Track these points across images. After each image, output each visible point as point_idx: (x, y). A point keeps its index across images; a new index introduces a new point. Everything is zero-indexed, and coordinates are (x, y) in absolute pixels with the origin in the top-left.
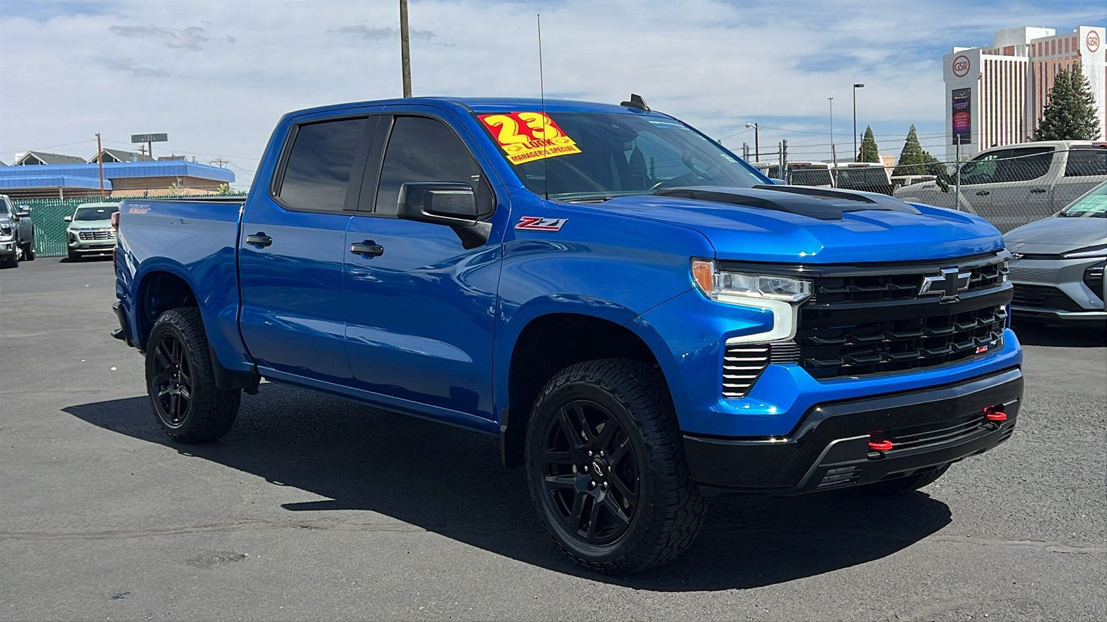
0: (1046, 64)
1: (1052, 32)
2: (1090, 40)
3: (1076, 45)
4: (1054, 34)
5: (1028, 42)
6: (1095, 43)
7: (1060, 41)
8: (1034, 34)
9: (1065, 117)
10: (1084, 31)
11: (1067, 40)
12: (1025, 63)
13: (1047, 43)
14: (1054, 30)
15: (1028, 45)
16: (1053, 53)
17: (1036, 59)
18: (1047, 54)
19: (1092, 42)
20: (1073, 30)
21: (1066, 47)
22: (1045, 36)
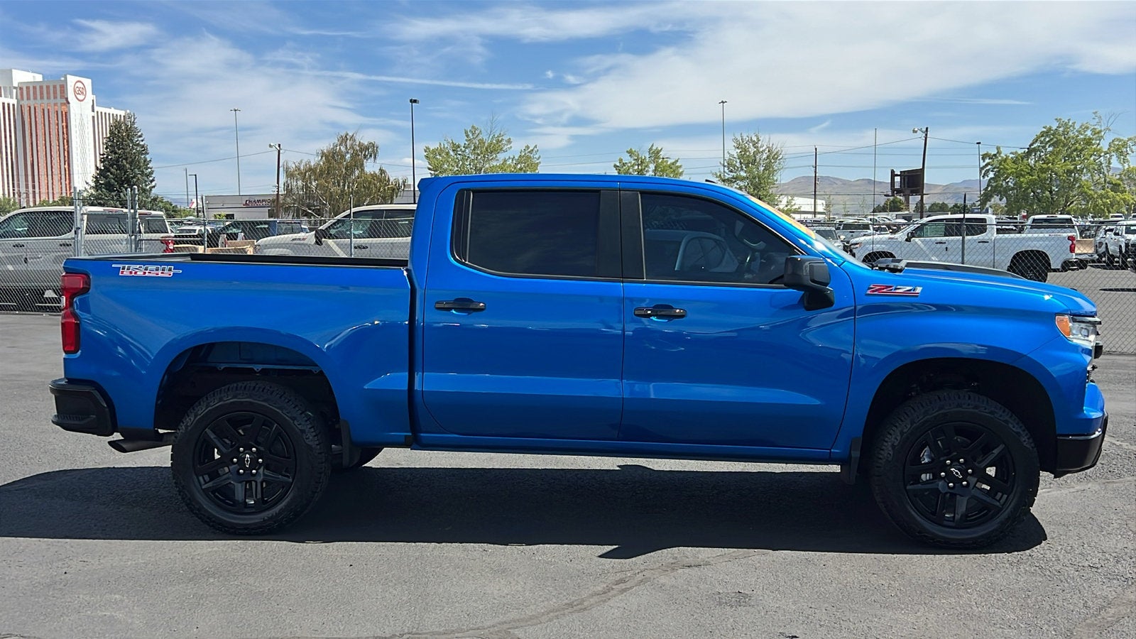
0: (35, 108)
1: (39, 78)
2: (77, 89)
3: (64, 92)
4: (41, 80)
5: (15, 85)
6: (82, 93)
7: (48, 87)
8: (21, 77)
9: (124, 166)
10: (71, 80)
11: (55, 87)
12: (14, 105)
13: (34, 88)
14: (41, 76)
15: (15, 88)
16: (42, 98)
17: (25, 103)
18: (35, 98)
19: (80, 91)
20: (60, 78)
21: (54, 93)
22: (32, 81)
